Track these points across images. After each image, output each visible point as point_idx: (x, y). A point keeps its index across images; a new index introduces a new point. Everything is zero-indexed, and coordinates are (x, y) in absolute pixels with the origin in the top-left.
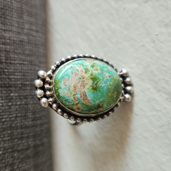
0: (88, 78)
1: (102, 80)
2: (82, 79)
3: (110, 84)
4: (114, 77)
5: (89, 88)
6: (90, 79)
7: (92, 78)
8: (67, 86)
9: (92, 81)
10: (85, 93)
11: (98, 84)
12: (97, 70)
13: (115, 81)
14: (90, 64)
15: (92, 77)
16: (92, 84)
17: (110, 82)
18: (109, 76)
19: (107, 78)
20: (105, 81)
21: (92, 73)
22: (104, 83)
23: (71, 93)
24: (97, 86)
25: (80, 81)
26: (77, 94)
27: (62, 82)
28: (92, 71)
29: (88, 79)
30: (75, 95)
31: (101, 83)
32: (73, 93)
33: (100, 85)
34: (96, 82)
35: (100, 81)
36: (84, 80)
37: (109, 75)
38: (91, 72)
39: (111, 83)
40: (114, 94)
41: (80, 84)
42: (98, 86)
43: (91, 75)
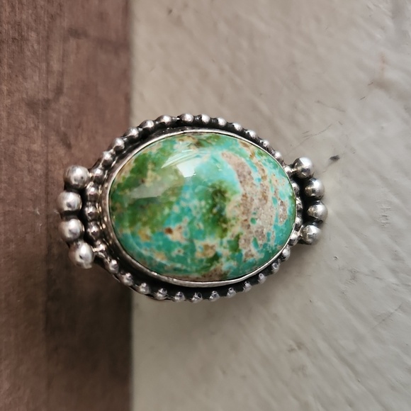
0: (233, 222)
1: (195, 218)
2: (249, 220)
3: (170, 208)
4: (153, 232)
5: (232, 195)
6: (230, 220)
7: (225, 221)
8: (279, 202)
9: (223, 213)
10: (241, 182)
11: (208, 207)
12: (207, 247)
13: (151, 219)
14: (218, 265)
15: (224, 226)
16: (225, 206)
17: (169, 215)
18: (170, 231)
19: (178, 225)
20: (186, 214)
21: (222, 237)
22: (190, 210)
23: (270, 182)
24: (213, 199)
25: (255, 214)
26: (259, 180)
27: (288, 212)
28: (221, 244)
29: (234, 218)
30: (262, 178)
31: (201, 208)
32: (266, 183)
33: (203, 203)
34: (215, 210)
35: (204, 215)
36: (245, 217)
37: (170, 236)
38: (225, 240)
39: (167, 211)
40: (156, 178)
41: (254, 207)
42: (210, 201)
43: (225, 230)
